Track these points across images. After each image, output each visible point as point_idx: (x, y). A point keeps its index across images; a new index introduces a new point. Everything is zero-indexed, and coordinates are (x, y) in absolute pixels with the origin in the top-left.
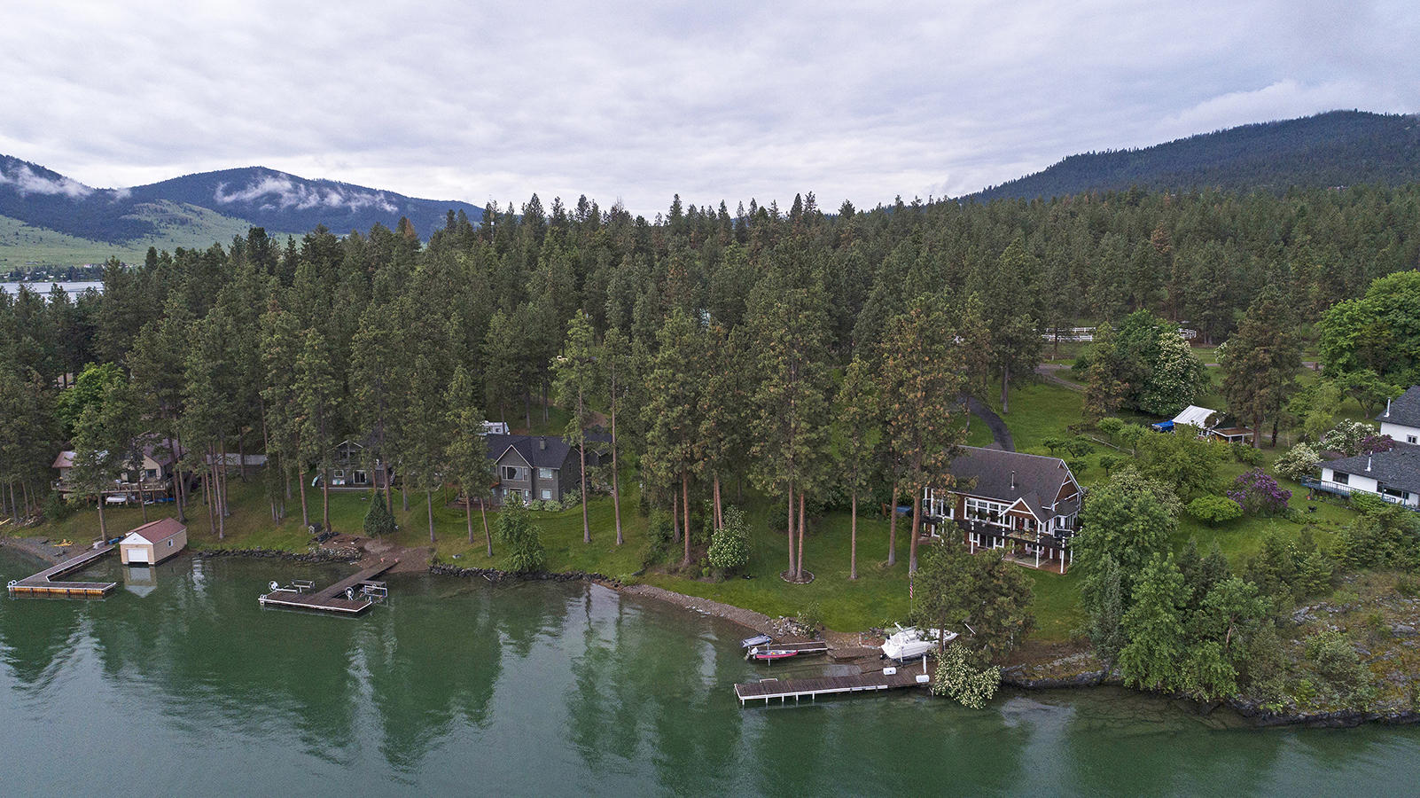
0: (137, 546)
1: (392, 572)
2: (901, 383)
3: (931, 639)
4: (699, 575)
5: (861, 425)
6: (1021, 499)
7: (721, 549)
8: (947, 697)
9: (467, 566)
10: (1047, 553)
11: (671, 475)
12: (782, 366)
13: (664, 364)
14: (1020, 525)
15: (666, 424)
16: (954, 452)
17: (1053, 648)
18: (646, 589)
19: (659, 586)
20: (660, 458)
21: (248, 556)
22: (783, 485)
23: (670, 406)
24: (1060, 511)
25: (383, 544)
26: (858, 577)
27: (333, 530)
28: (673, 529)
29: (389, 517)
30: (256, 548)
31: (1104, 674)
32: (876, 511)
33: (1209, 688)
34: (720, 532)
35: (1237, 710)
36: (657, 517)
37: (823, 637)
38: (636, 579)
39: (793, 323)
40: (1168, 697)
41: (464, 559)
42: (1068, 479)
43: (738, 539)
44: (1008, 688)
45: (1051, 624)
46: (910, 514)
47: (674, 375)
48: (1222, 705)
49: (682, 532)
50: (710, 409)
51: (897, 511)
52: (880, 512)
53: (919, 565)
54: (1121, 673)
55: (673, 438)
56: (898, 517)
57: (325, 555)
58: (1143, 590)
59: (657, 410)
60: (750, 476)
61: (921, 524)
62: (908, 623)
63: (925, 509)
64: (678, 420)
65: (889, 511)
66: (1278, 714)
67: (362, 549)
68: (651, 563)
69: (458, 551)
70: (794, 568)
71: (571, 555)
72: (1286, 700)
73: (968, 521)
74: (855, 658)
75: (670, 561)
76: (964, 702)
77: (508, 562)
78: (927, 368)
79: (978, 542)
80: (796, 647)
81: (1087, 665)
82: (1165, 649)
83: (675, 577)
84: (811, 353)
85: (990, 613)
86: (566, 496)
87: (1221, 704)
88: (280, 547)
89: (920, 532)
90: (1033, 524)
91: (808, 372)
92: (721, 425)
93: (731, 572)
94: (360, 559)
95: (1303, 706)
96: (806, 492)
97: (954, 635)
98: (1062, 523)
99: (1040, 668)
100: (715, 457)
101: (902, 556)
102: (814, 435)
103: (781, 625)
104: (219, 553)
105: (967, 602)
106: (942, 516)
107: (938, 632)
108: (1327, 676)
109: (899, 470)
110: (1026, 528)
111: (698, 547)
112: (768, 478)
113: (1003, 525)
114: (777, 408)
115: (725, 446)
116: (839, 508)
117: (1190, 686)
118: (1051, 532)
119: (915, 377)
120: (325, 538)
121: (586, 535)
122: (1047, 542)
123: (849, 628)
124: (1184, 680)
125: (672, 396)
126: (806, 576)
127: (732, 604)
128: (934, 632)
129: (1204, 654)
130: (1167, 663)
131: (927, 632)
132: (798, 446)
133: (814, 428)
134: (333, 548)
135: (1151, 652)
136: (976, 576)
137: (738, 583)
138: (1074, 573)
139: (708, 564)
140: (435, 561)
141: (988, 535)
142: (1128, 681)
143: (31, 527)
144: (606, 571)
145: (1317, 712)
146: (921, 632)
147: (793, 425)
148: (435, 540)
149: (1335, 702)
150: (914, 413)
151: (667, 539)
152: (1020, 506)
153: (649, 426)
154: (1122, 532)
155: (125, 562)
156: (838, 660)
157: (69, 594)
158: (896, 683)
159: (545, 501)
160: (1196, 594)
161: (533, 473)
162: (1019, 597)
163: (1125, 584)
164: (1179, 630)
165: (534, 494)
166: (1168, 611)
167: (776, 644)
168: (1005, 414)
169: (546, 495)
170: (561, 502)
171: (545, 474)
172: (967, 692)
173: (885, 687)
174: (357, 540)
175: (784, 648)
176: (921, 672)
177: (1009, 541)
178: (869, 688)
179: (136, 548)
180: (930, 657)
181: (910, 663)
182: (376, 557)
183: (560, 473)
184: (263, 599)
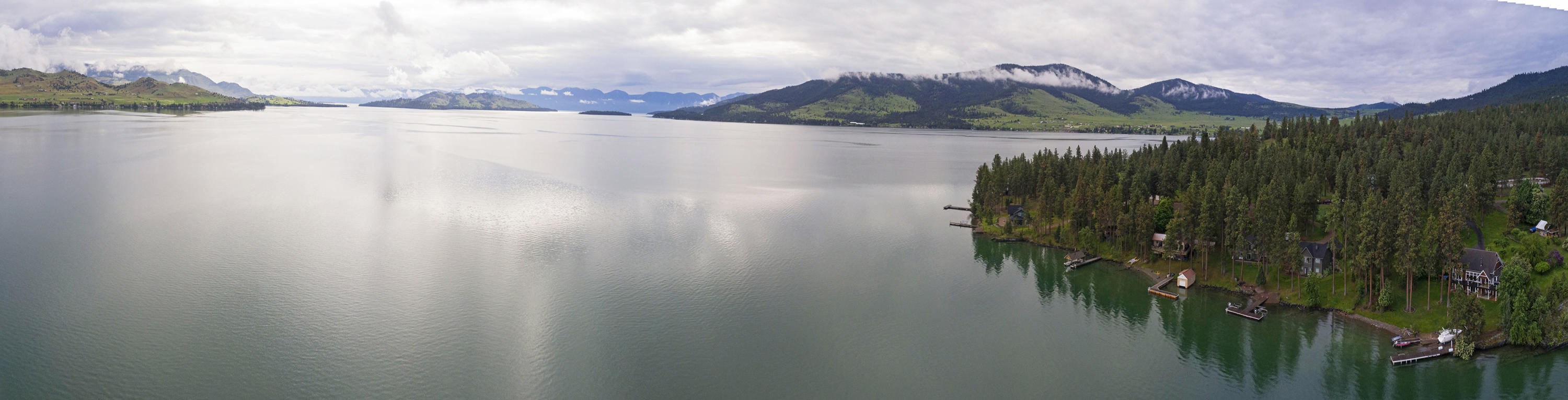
1: (1266, 302)
2: (1445, 225)
3: (1454, 333)
4: (1374, 310)
5: (1431, 243)
6: (1483, 271)
7: (1383, 299)
8: (1459, 357)
9: (1293, 303)
10: (1492, 292)
11: (1367, 265)
12: (1406, 219)
13: (1366, 217)
14: (1483, 281)
15: (1366, 243)
16: (1462, 253)
17: (1491, 332)
18: (1356, 316)
19: (1361, 314)
20: (1363, 258)
21: (1216, 288)
22: (1405, 270)
23: (1367, 234)
24: (1496, 274)
25: (1262, 289)
26: (1430, 309)
27: (1244, 280)
28: (1365, 289)
29: (1264, 278)
30: (1218, 285)
31: (1506, 341)
32: (1437, 279)
34: (1383, 290)
36: (1359, 282)
37: (1418, 336)
38: (1353, 311)
39: (1410, 201)
40: (1524, 346)
41: (1291, 299)
42: (1498, 260)
43: (1389, 294)
44: (1478, 350)
45: (1491, 322)
46: (1448, 279)
47: (1369, 221)
48: (1539, 346)
49: (1369, 290)
50: (1382, 237)
51: (1444, 278)
52: (1438, 279)
53: (1451, 302)
54: (1511, 340)
55: (1368, 249)
56: (1444, 280)
57: (1241, 292)
59: (1363, 237)
60: (1395, 266)
61: (1451, 284)
62: (1446, 328)
63: (1453, 277)
64: (1370, 242)
65: (1441, 278)
67: (1254, 291)
68: (1357, 304)
69: (1288, 295)
70: (1408, 305)
71: (1329, 299)
73: (1467, 281)
74: (1429, 344)
75: (1364, 304)
76: (1463, 358)
77: (1306, 302)
78: (1453, 219)
79: (1470, 290)
80: (1410, 341)
81: (1501, 338)
82: (1522, 327)
83: (1367, 311)
84: (1415, 213)
85: (1471, 320)
86: (1324, 271)
88: (1226, 286)
89: (1451, 288)
90: (1487, 280)
91: (1415, 221)
92: (1385, 243)
93: (1387, 308)
94: (1254, 295)
95: (1559, 341)
96: (1413, 273)
97: (1461, 331)
98: (1496, 280)
99: (1487, 341)
100: (1382, 258)
101: (1445, 298)
102: (1417, 248)
103: (1405, 331)
104: (1207, 287)
105: (1465, 317)
106: (1459, 280)
107: (1456, 330)
109: (1444, 261)
110: (1485, 283)
111: (1375, 297)
112: (1400, 266)
113: (1478, 282)
114: (1405, 236)
115: (1386, 253)
116: (1424, 277)
117: (1530, 342)
118: (1493, 284)
119: (1450, 223)
120: (1241, 284)
121: (1333, 290)
122: (1492, 288)
123: (1426, 331)
124: (1528, 338)
125: (1369, 231)
126: (1412, 309)
127: (1387, 323)
128: (1455, 330)
130: (1523, 333)
131: (1452, 330)
132: (1411, 254)
133: (1417, 245)
134: (1244, 290)
135: (1518, 329)
136: (1467, 306)
137: (1389, 313)
138: (1499, 300)
139: (1378, 305)
140: (1281, 299)
141: (1473, 286)
142: (1513, 342)
143: (1146, 263)
144: (1342, 308)
145: (1562, 342)
146: (1450, 331)
147: (1410, 244)
148: (1279, 290)
150: (1449, 238)
151: (1363, 293)
152: (1483, 274)
153: (1360, 243)
154: (1511, 283)
155: (1178, 286)
156: (1424, 345)
157: (1166, 296)
158: (1442, 353)
159: (1316, 274)
160: (1531, 305)
161: (1313, 260)
162: (1480, 312)
163: (1512, 303)
164: (1526, 319)
165: (1313, 270)
166: (1523, 312)
167: (1403, 340)
168: (1482, 227)
169: (1317, 270)
170: (1323, 274)
171: (1318, 261)
172: (1465, 354)
173: (1439, 355)
174: (1252, 287)
175: (1406, 341)
176: (1451, 348)
177: (1480, 288)
178: (1434, 356)
179: (1183, 280)
180: (1453, 340)
181: (1447, 344)
182: (1259, 295)
183: (1323, 261)
184: (1227, 310)
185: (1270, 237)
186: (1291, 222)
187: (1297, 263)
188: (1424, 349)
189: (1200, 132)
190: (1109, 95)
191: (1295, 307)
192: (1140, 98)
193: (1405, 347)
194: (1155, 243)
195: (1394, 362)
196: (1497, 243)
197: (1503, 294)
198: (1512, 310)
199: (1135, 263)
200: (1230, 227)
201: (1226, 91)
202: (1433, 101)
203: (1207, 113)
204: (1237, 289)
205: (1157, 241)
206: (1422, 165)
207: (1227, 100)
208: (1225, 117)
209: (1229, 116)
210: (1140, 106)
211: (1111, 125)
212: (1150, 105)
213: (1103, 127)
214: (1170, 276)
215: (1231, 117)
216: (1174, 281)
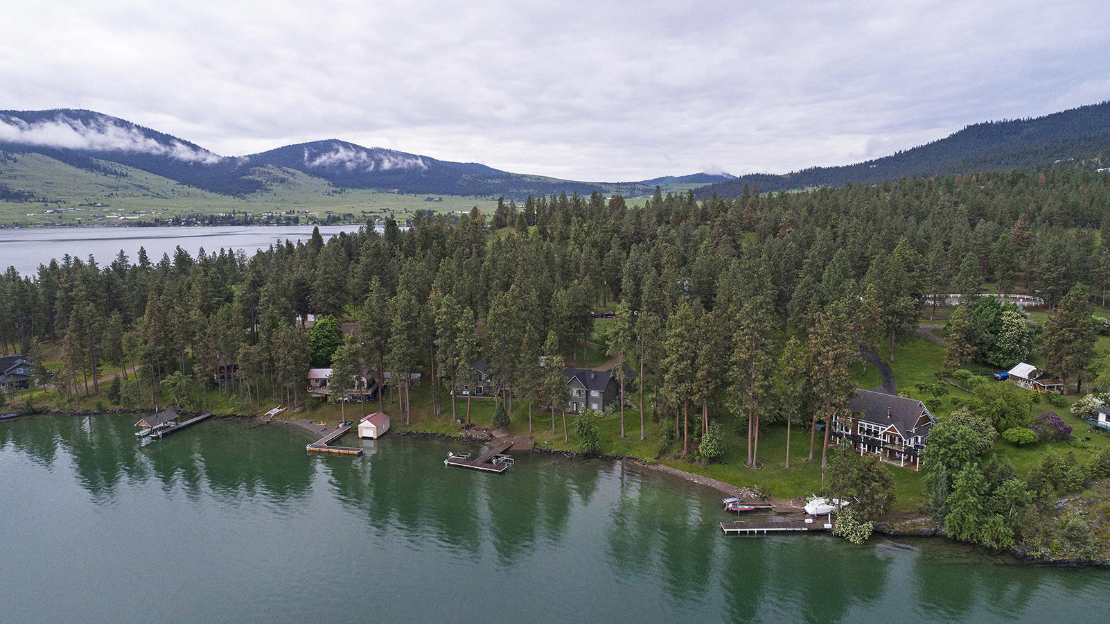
0: (367, 428)
2: (819, 354)
3: (834, 504)
4: (692, 461)
5: (793, 378)
6: (892, 425)
7: (707, 445)
9: (555, 448)
10: (909, 458)
11: (679, 402)
12: (748, 342)
13: (676, 335)
14: (893, 440)
15: (676, 372)
16: (851, 395)
17: (906, 514)
18: (661, 467)
19: (669, 466)
20: (672, 391)
21: (425, 436)
22: (746, 410)
23: (678, 360)
24: (918, 432)
25: (503, 432)
26: (791, 467)
27: (472, 422)
28: (675, 432)
29: (506, 417)
30: (429, 431)
31: (937, 531)
32: (804, 426)
33: (998, 541)
34: (706, 437)
35: (1014, 555)
36: (665, 424)
37: (769, 500)
38: (656, 461)
39: (755, 317)
41: (552, 444)
42: (924, 413)
43: (718, 441)
44: (879, 534)
45: (907, 500)
46: (823, 429)
47: (681, 342)
49: (682, 434)
50: (703, 364)
51: (816, 427)
52: (805, 429)
53: (829, 462)
54: (947, 532)
55: (681, 380)
56: (816, 430)
57: (470, 438)
58: (960, 482)
59: (671, 364)
60: (727, 405)
61: (830, 437)
62: (819, 495)
63: (833, 427)
64: (683, 370)
65: (810, 426)
66: (1038, 558)
67: (491, 436)
68: (663, 452)
69: (547, 439)
70: (751, 459)
71: (615, 444)
72: (1043, 550)
73: (860, 436)
74: (788, 514)
75: (675, 452)
76: (852, 541)
77: (578, 447)
78: (835, 346)
79: (866, 449)
80: (754, 505)
81: (927, 524)
83: (679, 461)
84: (763, 333)
85: (867, 491)
86: (606, 407)
87: (1004, 551)
88: (443, 431)
89: (830, 441)
90: (900, 440)
91: (763, 345)
92: (709, 373)
93: (713, 460)
94: (490, 441)
95: (1053, 554)
96: (760, 416)
97: (847, 504)
98: (919, 440)
99: (898, 525)
100: (705, 393)
101: (818, 455)
102: (766, 383)
103: (745, 492)
104: (408, 434)
105: (855, 485)
106: (844, 432)
107: (838, 500)
108: (1070, 538)
109: (817, 404)
110: (897, 442)
111: (693, 444)
112: (737, 406)
113: (882, 440)
114: (745, 365)
115: (711, 386)
116: (780, 423)
118: (912, 445)
119: (828, 351)
120: (468, 427)
121: (622, 433)
122: (909, 452)
123: (784, 496)
124: (983, 536)
125: (681, 355)
126: (758, 464)
127: (714, 479)
128: (836, 501)
129: (994, 521)
131: (831, 500)
132: (756, 388)
133: (766, 378)
134: (473, 433)
135: (963, 519)
136: (860, 470)
137: (716, 466)
138: (924, 471)
139: (699, 454)
140: (535, 444)
141: (873, 445)
142: (951, 535)
143: (299, 413)
144: (636, 456)
145: (1060, 558)
146: (828, 500)
147: (753, 377)
148: (532, 432)
149: (1071, 553)
150: (827, 372)
151: (672, 438)
152: (892, 429)
153: (666, 371)
154: (949, 449)
155: (360, 436)
156: (779, 514)
157: (340, 453)
158: (813, 528)
159: (594, 411)
160: (993, 488)
161: (588, 393)
162: (886, 483)
163: (950, 479)
164: (980, 507)
165: (587, 406)
166: (974, 496)
167: (742, 503)
168: (891, 362)
169: (595, 406)
170: (604, 411)
171: (595, 394)
172: (854, 535)
173: (807, 529)
174: (486, 430)
175: (747, 505)
176: (828, 523)
177: (885, 449)
178: (796, 529)
179: (367, 429)
180: (833, 514)
181: (821, 517)
182: (499, 440)
183: (603, 394)
184: (446, 462)
185: (514, 363)
186: (548, 342)
187: (560, 398)
188: (780, 519)
189: (381, 219)
190: (198, 165)
191: (558, 454)
192: (262, 169)
193: (744, 512)
194: (313, 383)
195: (726, 530)
196: (921, 388)
197: (931, 463)
198: (951, 490)
199: (279, 414)
200: (445, 352)
201: (424, 158)
202: (796, 170)
203: (393, 191)
204: (462, 434)
205: (317, 380)
206: (777, 266)
207: (425, 172)
208: (426, 196)
209: (431, 196)
210: (264, 181)
211: (208, 212)
212: (283, 181)
213: (190, 217)
214: (345, 425)
215: (436, 197)
216: (354, 431)
